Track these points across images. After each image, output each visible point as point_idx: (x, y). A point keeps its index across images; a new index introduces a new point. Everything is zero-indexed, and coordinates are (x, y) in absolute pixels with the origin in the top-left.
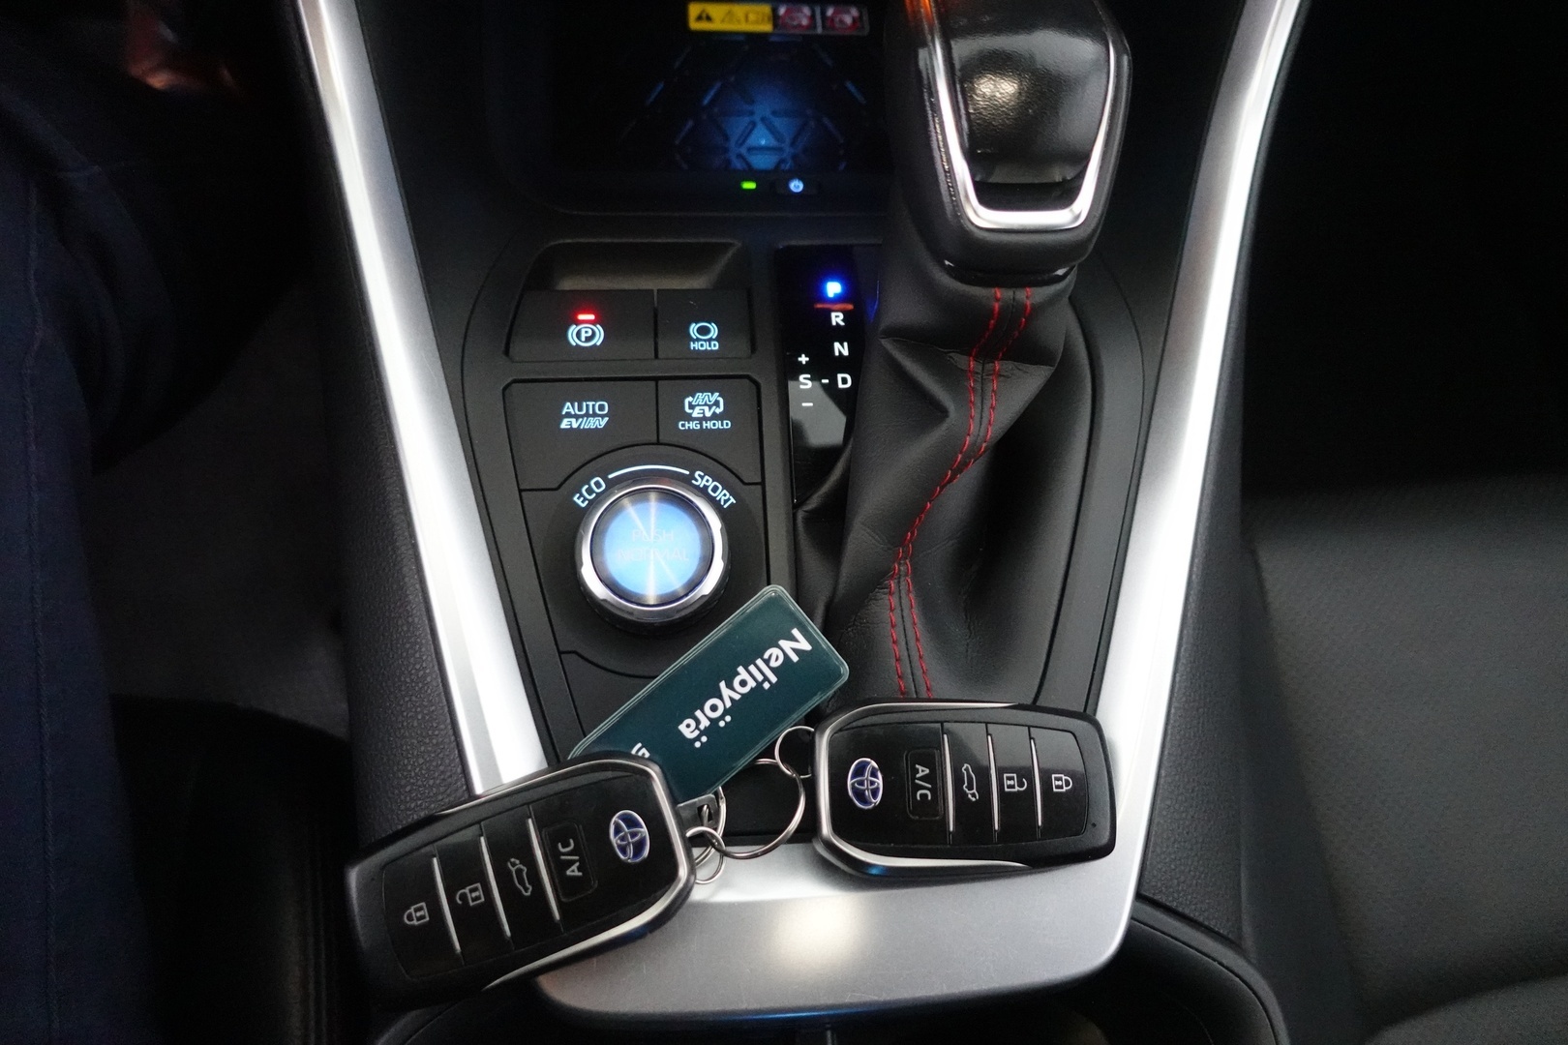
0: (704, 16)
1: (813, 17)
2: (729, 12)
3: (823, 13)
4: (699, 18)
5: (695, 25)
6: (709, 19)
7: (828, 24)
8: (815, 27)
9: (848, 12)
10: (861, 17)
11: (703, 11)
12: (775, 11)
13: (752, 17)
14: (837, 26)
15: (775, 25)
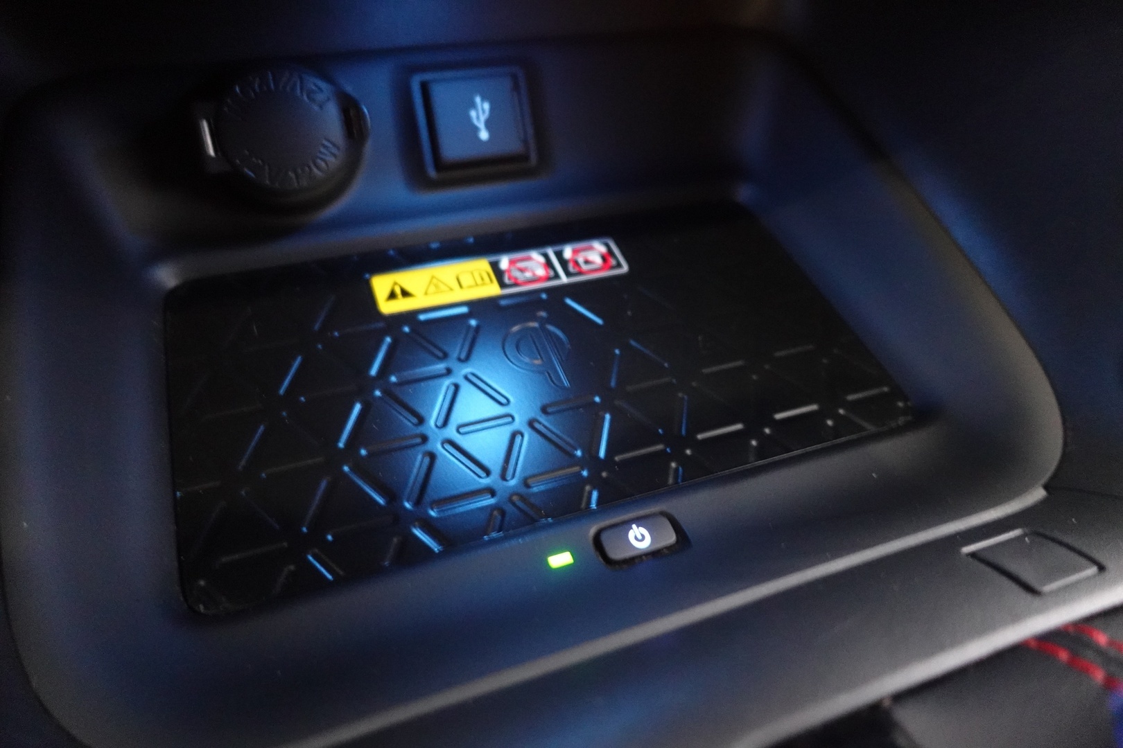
0: (398, 291)
1: (549, 264)
2: (433, 277)
3: (559, 255)
4: (392, 296)
5: (387, 307)
6: (405, 294)
7: (571, 268)
8: (557, 276)
9: (591, 248)
10: (610, 252)
11: (395, 284)
12: (495, 266)
13: (466, 280)
14: (585, 267)
15: (502, 285)
